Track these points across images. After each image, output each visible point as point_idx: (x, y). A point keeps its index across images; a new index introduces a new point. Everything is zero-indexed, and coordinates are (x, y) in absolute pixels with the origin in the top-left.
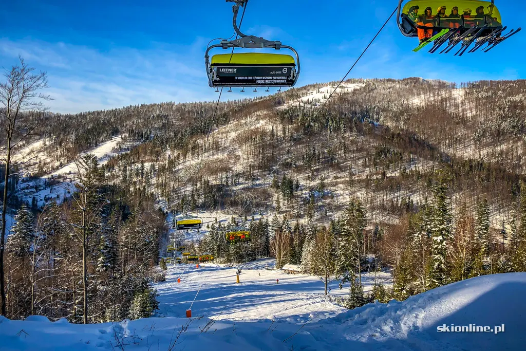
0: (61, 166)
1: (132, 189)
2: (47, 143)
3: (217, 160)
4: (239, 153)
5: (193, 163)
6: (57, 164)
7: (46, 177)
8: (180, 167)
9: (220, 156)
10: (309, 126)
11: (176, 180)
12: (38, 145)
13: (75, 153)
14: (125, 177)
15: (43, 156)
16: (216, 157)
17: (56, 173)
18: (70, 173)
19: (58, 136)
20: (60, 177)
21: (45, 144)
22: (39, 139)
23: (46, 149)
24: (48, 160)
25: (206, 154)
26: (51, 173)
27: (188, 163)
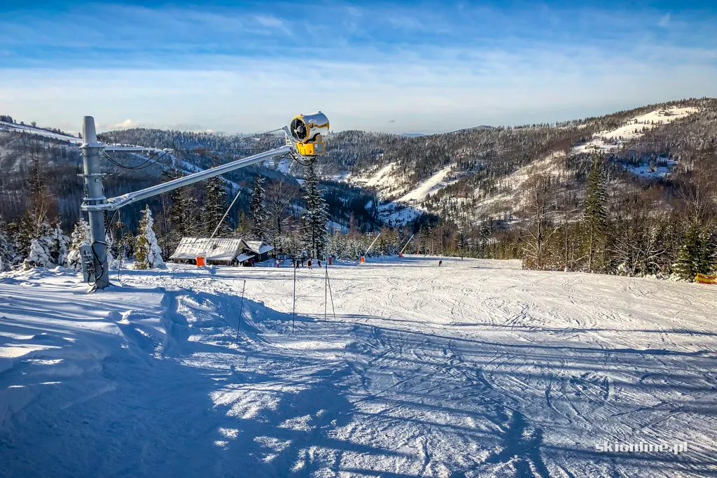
0: (405, 192)
1: (447, 219)
2: (395, 168)
3: (505, 201)
4: (521, 196)
5: (489, 202)
6: (402, 191)
7: (395, 201)
8: (480, 204)
9: (508, 198)
10: (584, 174)
11: (474, 215)
12: (387, 169)
13: (415, 182)
14: (444, 210)
15: (392, 180)
16: (505, 198)
17: (402, 200)
18: (411, 200)
19: (403, 162)
20: (404, 203)
21: (393, 169)
22: (389, 163)
23: (394, 174)
24: (396, 186)
25: (499, 196)
26: (398, 199)
27: (485, 202)
